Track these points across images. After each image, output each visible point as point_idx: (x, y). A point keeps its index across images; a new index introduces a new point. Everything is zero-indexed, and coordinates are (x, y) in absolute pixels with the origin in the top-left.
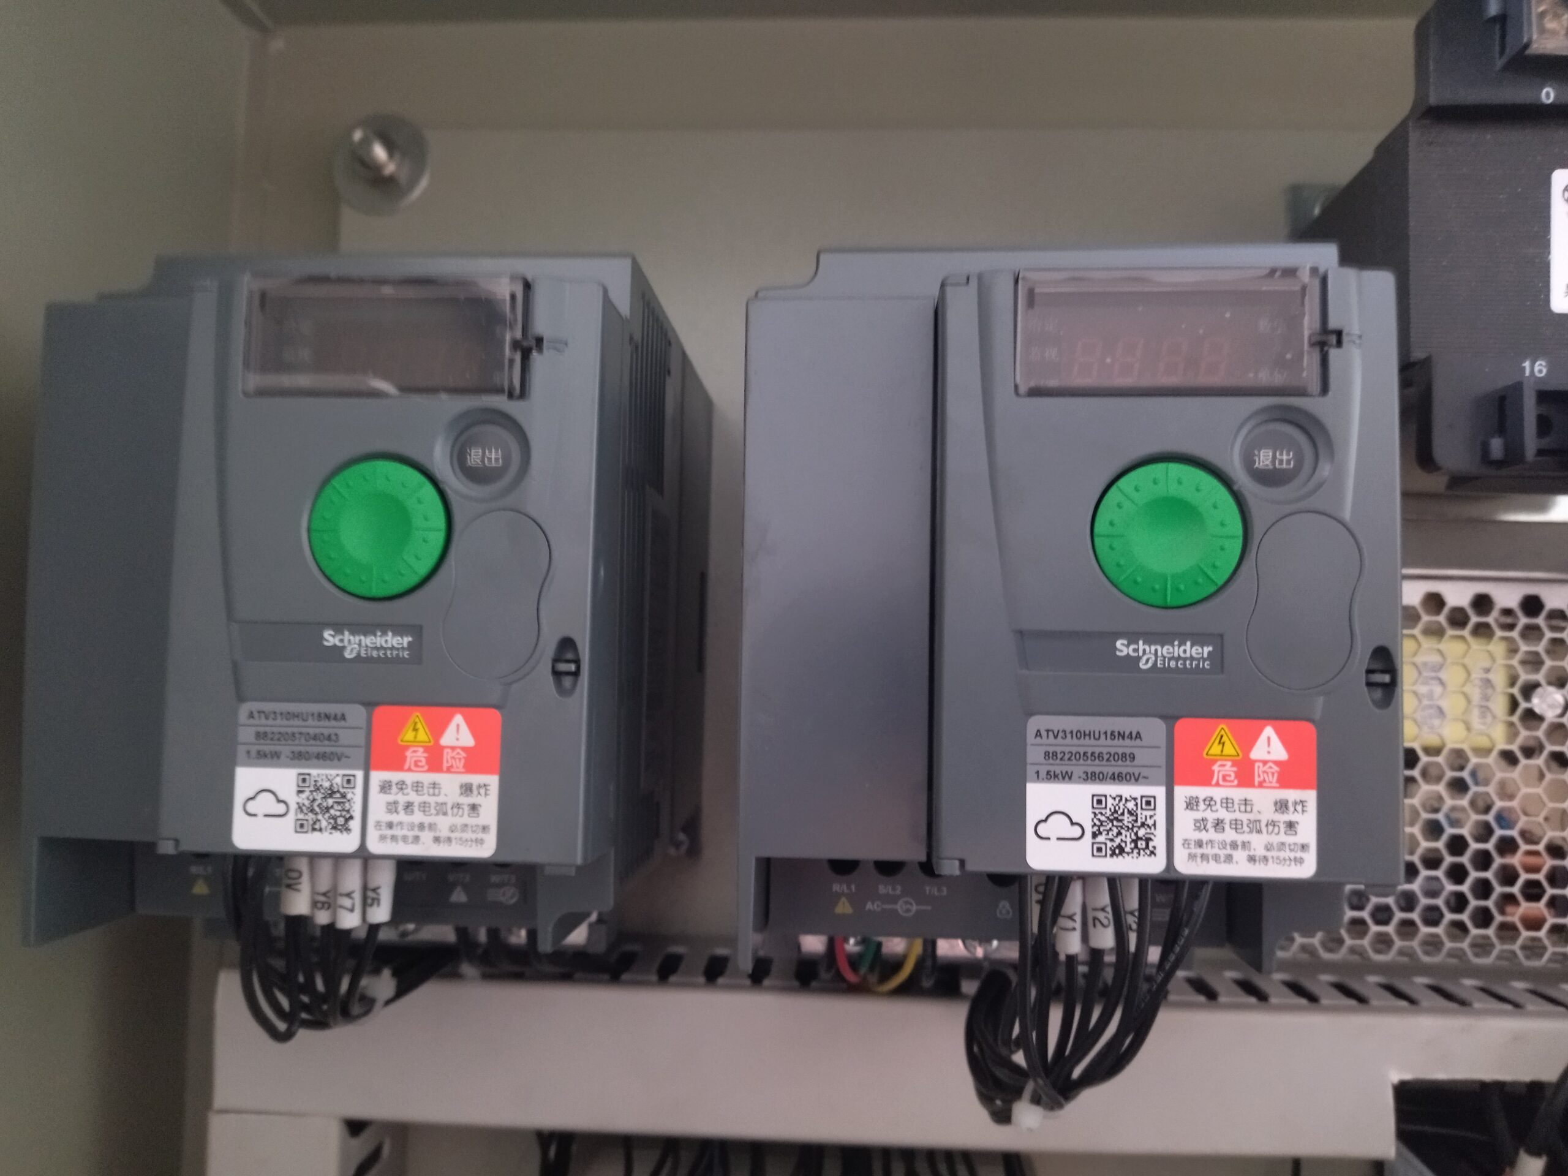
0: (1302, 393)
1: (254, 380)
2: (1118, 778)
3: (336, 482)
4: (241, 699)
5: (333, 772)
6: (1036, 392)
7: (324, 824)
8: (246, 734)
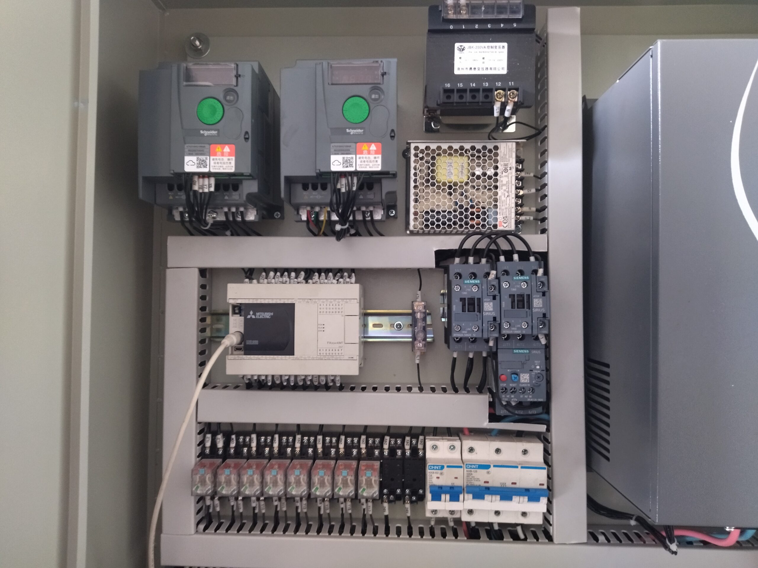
0: (380, 84)
1: (185, 83)
2: (347, 154)
3: (202, 102)
4: (185, 143)
5: (203, 157)
6: (332, 84)
7: (202, 166)
8: (186, 150)
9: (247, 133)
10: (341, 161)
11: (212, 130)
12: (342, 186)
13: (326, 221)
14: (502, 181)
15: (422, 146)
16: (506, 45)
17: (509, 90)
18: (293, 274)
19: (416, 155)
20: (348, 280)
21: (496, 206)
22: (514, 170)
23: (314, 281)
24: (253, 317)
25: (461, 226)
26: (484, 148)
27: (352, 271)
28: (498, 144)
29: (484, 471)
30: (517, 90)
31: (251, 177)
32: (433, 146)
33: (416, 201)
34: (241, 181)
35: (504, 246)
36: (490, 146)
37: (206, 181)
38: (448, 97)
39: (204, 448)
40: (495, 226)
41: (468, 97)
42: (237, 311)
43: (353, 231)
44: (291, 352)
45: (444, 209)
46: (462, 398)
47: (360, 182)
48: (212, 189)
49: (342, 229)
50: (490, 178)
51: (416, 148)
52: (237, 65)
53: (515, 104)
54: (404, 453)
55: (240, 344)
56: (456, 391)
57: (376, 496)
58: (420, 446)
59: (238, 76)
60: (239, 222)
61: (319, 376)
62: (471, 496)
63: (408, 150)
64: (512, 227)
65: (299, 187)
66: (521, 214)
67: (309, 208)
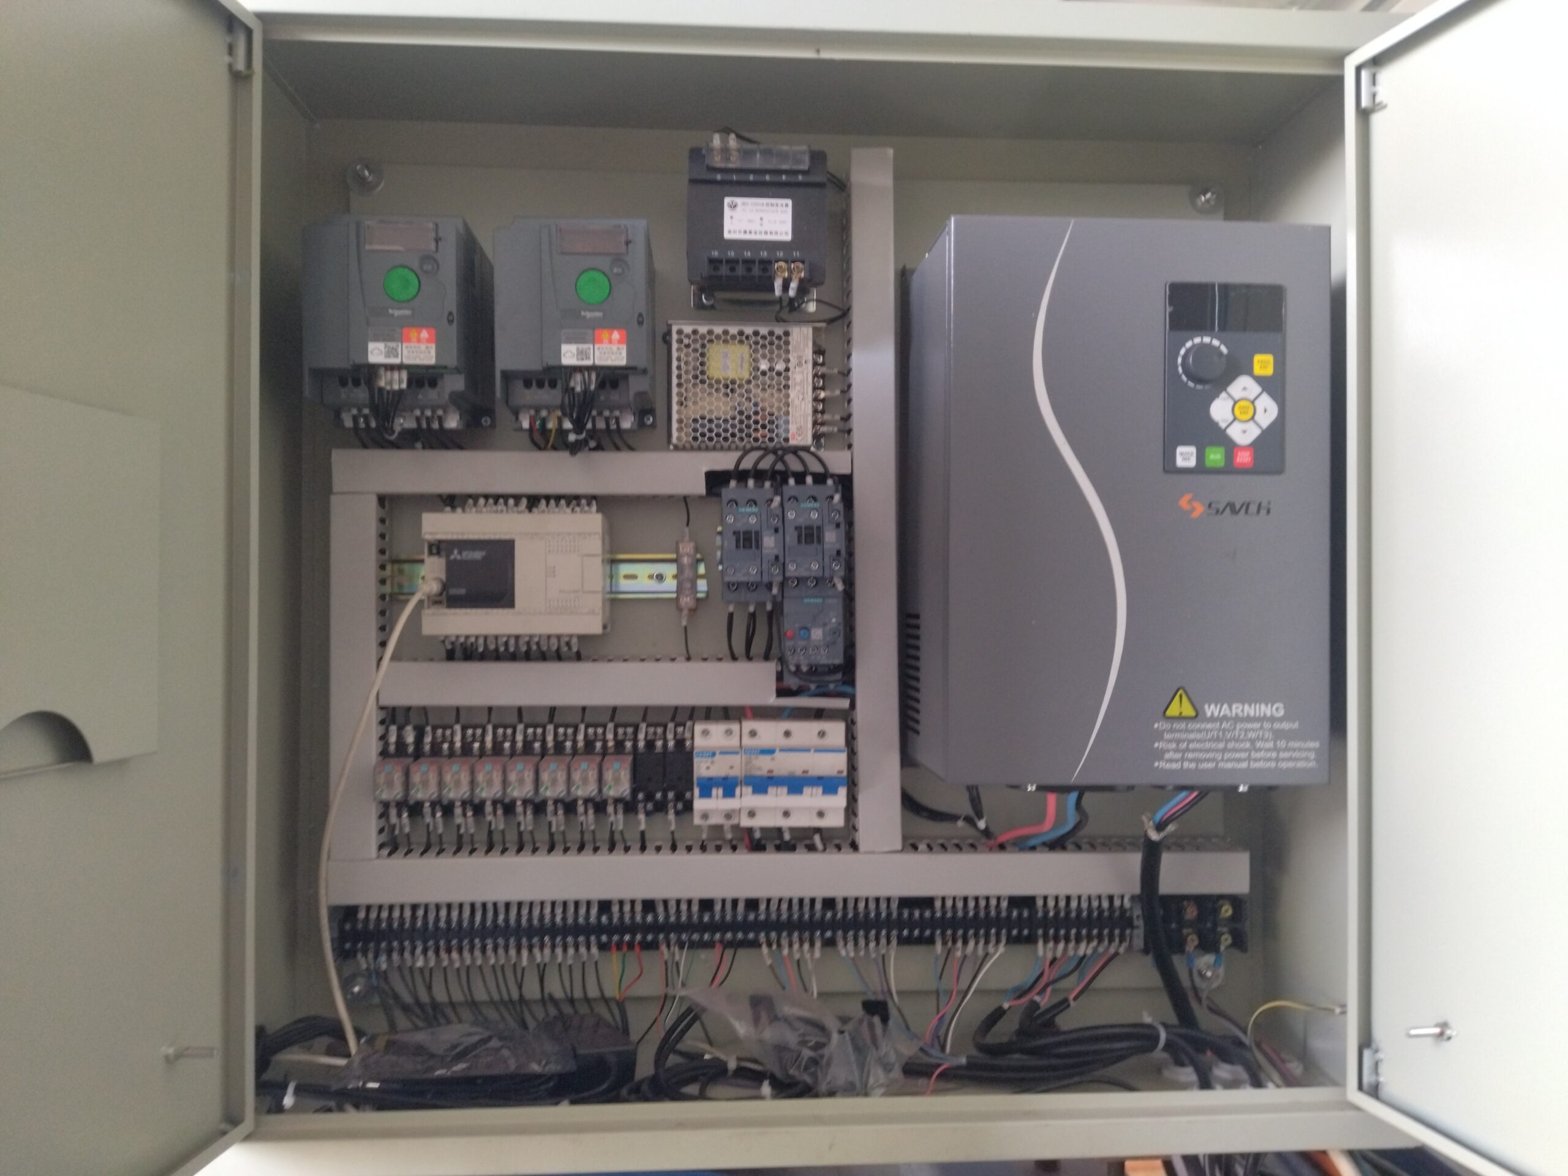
0: (623, 254)
1: (367, 247)
2: (582, 343)
3: (390, 273)
4: (369, 325)
5: (393, 344)
6: (563, 253)
7: (391, 356)
8: (370, 335)
9: (450, 314)
10: (575, 351)
11: (404, 308)
12: (577, 383)
13: (557, 430)
14: (795, 379)
15: (688, 329)
16: (789, 202)
17: (793, 262)
18: (511, 502)
19: (680, 341)
20: (586, 508)
21: (787, 413)
22: (810, 365)
23: (540, 510)
24: (459, 557)
25: (742, 439)
26: (771, 333)
27: (592, 498)
28: (790, 330)
29: (767, 758)
30: (803, 262)
31: (457, 370)
32: (703, 329)
33: (681, 404)
34: (442, 375)
35: (795, 465)
36: (779, 331)
37: (396, 375)
38: (716, 269)
39: (387, 745)
40: (787, 440)
41: (740, 270)
42: (434, 551)
43: (592, 444)
44: (511, 604)
45: (718, 416)
46: (743, 667)
47: (600, 379)
48: (404, 386)
49: (577, 441)
50: (779, 374)
51: (680, 332)
52: (437, 225)
53: (801, 281)
54: (665, 745)
55: (441, 594)
56: (734, 658)
57: (627, 795)
58: (688, 735)
59: (437, 240)
60: (436, 431)
61: (549, 637)
62: (750, 789)
63: (669, 333)
64: (807, 440)
65: (519, 384)
66: (823, 424)
67: (532, 412)
